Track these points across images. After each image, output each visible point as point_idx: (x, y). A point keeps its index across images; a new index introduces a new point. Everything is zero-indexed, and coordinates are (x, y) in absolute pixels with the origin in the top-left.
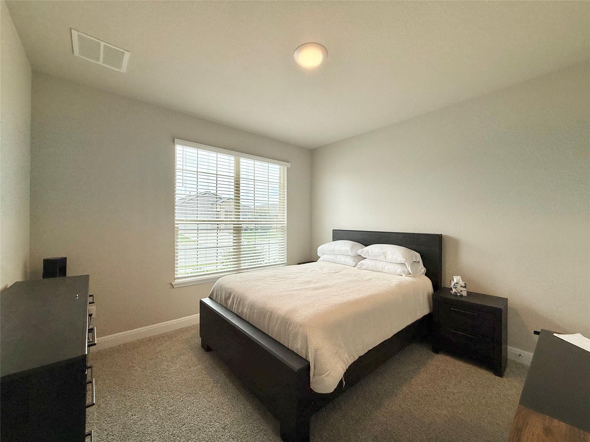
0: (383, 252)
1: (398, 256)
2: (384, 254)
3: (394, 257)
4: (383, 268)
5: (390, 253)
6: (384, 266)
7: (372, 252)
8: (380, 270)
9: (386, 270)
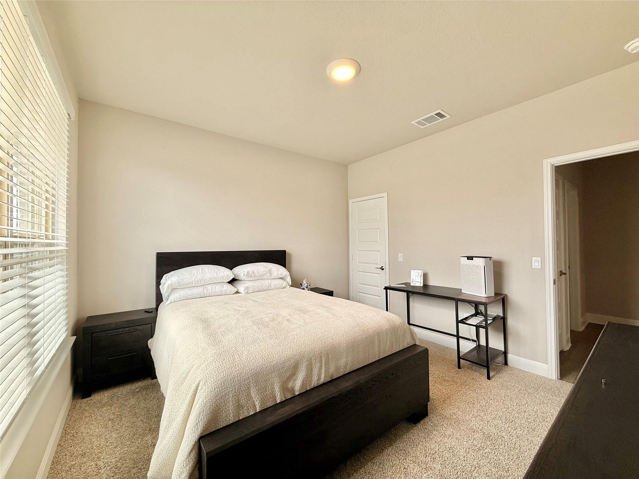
0: (269, 270)
1: (283, 271)
2: (270, 271)
3: (279, 273)
4: (270, 285)
5: (275, 270)
6: (271, 283)
7: (258, 272)
8: (266, 288)
9: (273, 286)
